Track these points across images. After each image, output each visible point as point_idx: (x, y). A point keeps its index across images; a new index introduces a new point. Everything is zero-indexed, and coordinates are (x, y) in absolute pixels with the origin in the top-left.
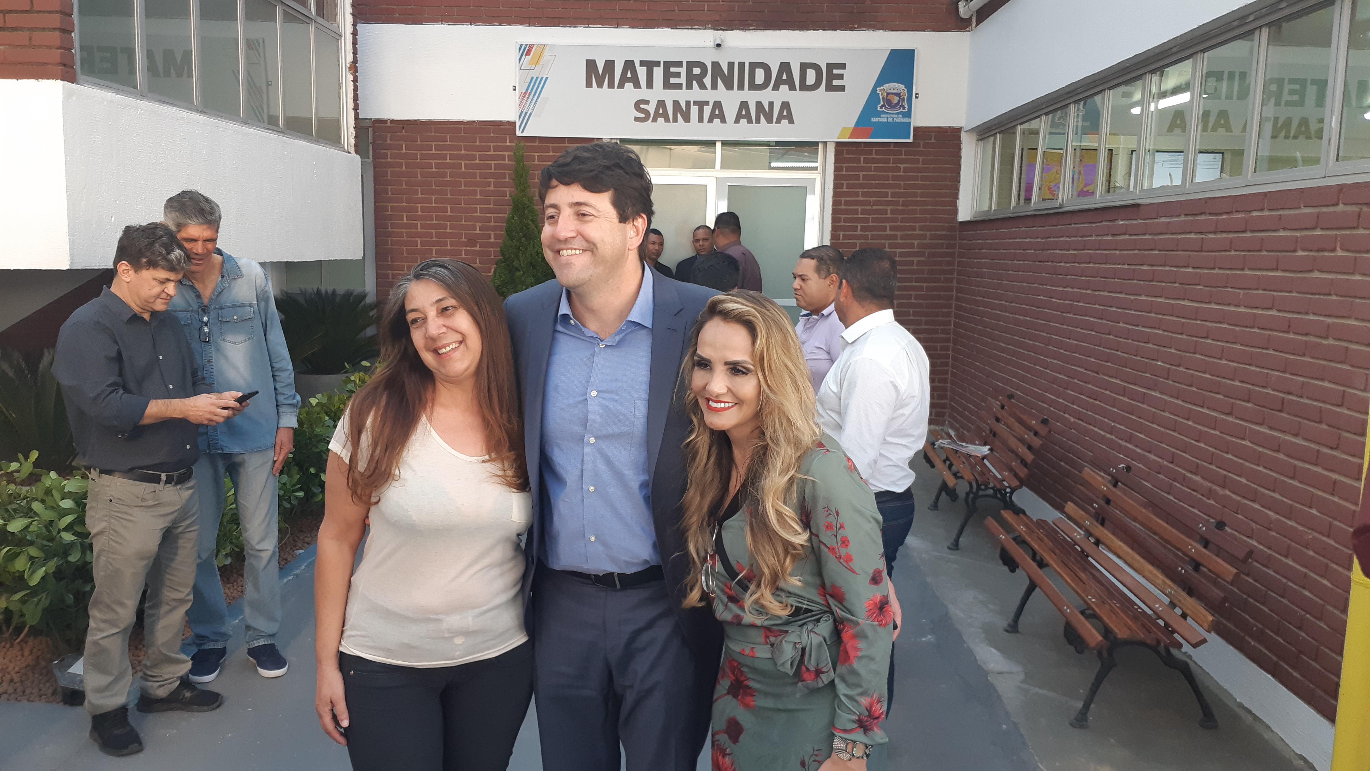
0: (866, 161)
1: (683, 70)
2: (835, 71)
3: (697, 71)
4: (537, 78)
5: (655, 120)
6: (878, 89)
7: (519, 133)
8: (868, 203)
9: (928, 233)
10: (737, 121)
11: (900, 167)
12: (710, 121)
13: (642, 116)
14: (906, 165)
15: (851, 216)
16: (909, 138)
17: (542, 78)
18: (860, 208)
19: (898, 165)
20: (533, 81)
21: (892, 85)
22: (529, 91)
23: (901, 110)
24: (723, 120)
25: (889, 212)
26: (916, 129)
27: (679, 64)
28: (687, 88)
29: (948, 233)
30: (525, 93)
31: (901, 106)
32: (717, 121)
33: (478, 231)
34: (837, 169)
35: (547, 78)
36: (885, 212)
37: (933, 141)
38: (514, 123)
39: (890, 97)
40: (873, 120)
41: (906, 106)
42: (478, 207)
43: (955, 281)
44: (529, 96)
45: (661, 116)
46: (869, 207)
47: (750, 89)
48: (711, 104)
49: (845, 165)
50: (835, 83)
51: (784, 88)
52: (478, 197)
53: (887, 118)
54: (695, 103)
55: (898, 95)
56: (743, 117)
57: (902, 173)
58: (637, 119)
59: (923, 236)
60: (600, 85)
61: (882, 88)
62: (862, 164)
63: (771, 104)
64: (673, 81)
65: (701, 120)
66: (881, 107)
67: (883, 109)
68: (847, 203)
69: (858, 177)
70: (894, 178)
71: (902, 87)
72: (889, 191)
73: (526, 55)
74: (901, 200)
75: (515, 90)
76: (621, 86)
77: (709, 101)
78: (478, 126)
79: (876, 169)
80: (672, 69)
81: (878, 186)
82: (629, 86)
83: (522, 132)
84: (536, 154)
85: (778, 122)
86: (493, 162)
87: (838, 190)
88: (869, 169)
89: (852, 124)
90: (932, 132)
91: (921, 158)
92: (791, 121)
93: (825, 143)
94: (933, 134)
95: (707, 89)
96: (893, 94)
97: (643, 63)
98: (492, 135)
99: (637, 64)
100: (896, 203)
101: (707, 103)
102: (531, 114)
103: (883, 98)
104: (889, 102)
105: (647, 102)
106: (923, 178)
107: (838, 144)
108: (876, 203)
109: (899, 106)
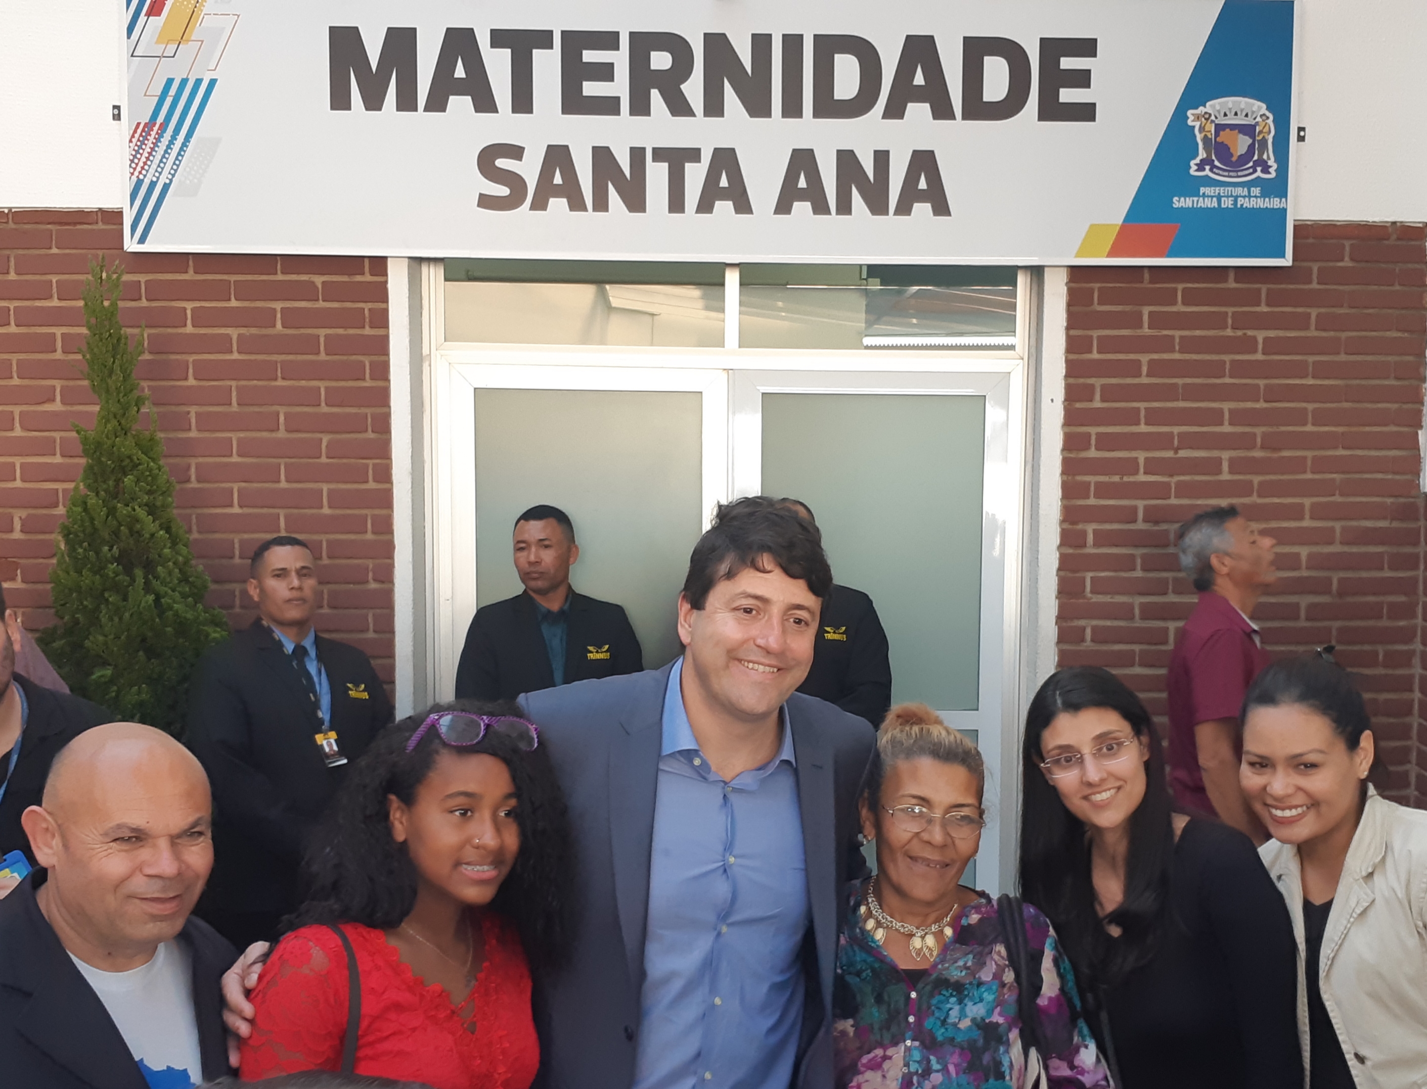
0: (1157, 321)
1: (620, 59)
2: (1067, 63)
3: (661, 60)
4: (184, 82)
5: (539, 204)
6: (1190, 113)
7: (131, 245)
8: (1164, 442)
9: (1338, 526)
10: (783, 207)
11: (1254, 339)
12: (705, 206)
13: (503, 191)
14: (1272, 334)
15: (1116, 479)
16: (1283, 255)
17: (198, 82)
18: (1141, 456)
19: (1250, 333)
20: (173, 91)
21: (1230, 102)
22: (160, 119)
23: (1259, 173)
24: (743, 206)
25: (1225, 466)
26: (1301, 229)
27: (609, 40)
28: (634, 111)
29: (1395, 524)
30: (150, 125)
31: (1257, 164)
32: (724, 207)
33: (17, 535)
34: (1073, 345)
35: (213, 82)
36: (1214, 466)
37: (1347, 263)
38: (115, 216)
39: (1224, 137)
40: (1180, 202)
41: (1271, 162)
42: (18, 461)
43: (1417, 661)
44: (160, 136)
45: (558, 192)
46: (1169, 454)
47: (818, 113)
48: (706, 157)
49: (1095, 334)
50: (1067, 95)
51: (918, 111)
52: (18, 432)
53: (1219, 198)
54: (660, 154)
55: (1248, 130)
56: (802, 195)
57: (1259, 356)
58: (486, 202)
59: (1327, 537)
60: (374, 102)
61: (1201, 110)
62: (1146, 331)
63: (882, 158)
64: (591, 88)
65: (676, 204)
66: (1200, 167)
67: (1207, 172)
68: (1105, 442)
69: (1134, 369)
70: (1239, 369)
71: (1259, 107)
72: (1226, 406)
73: (149, 14)
74: (1259, 431)
75: (117, 117)
76: (437, 103)
77: (699, 150)
78: (12, 225)
79: (1188, 345)
80: (589, 56)
81: (1190, 393)
82: (461, 104)
83: (142, 241)
84: (189, 306)
85: (904, 208)
86: (58, 331)
87: (1078, 405)
88: (1167, 345)
89: (1116, 214)
90: (1348, 238)
91: (1314, 312)
92: (941, 208)
93: (1037, 272)
94: (1347, 244)
95: (692, 114)
96: (1232, 127)
97: (499, 38)
98: (55, 251)
99: (483, 40)
100: (1247, 442)
101: (694, 155)
102: (166, 187)
103: (1206, 140)
104: (1222, 151)
105: (516, 152)
106: (1320, 371)
107: (1077, 273)
108: (1188, 441)
109: (1251, 164)
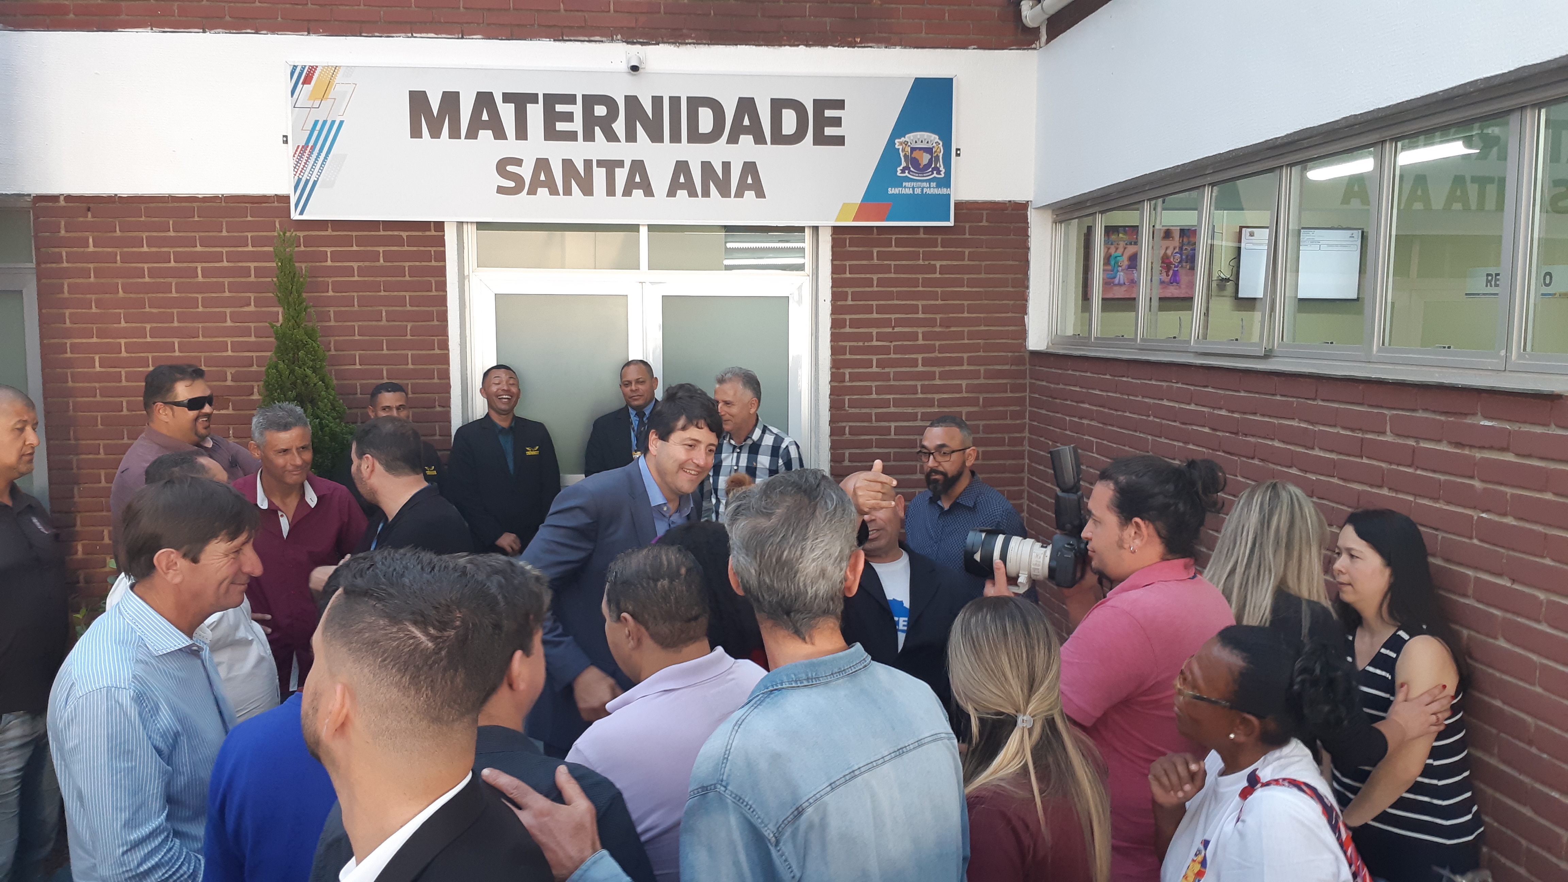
0: (881, 256)
1: (577, 110)
2: (828, 113)
3: (600, 111)
4: (325, 122)
5: (532, 191)
6: (897, 141)
7: (295, 216)
8: (887, 323)
9: (982, 369)
10: (671, 193)
11: (935, 265)
12: (627, 192)
13: (511, 184)
14: (944, 263)
15: (861, 344)
16: (948, 220)
17: (333, 122)
18: (874, 331)
19: (933, 262)
20: (318, 127)
21: (919, 135)
22: (311, 144)
23: (935, 175)
24: (649, 192)
25: (920, 336)
26: (958, 205)
27: (570, 99)
28: (586, 139)
29: (1013, 367)
30: (305, 147)
31: (933, 169)
32: (638, 193)
33: (229, 383)
34: (835, 270)
35: (342, 122)
36: (914, 336)
37: (984, 223)
38: (287, 198)
39: (916, 154)
40: (892, 191)
41: (942, 168)
42: (229, 340)
43: (1026, 443)
44: (311, 153)
45: (543, 185)
46: (890, 330)
47: (690, 140)
48: (627, 165)
49: (848, 263)
50: (829, 131)
51: (746, 140)
52: (229, 323)
53: (913, 188)
54: (600, 163)
55: (929, 150)
56: (682, 187)
57: (938, 275)
58: (501, 190)
59: (975, 375)
60: (435, 133)
61: (903, 139)
62: (875, 261)
63: (726, 166)
64: (560, 126)
65: (611, 191)
66: (903, 171)
67: (907, 174)
68: (854, 324)
69: (869, 283)
70: (927, 283)
71: (935, 138)
72: (920, 303)
73: (304, 83)
74: (938, 316)
75: (286, 142)
76: (472, 134)
77: (623, 161)
78: (223, 204)
79: (899, 269)
80: (559, 108)
81: (900, 296)
82: (485, 135)
83: (301, 213)
84: (329, 250)
85: (739, 194)
86: (252, 265)
87: (839, 303)
88: (887, 269)
89: (857, 196)
90: (983, 209)
91: (967, 251)
92: (760, 194)
93: (816, 229)
94: (985, 213)
95: (620, 141)
96: (920, 149)
97: (508, 98)
98: (249, 218)
99: (498, 99)
100: (931, 323)
101: (620, 164)
102: (315, 183)
103: (905, 156)
104: (915, 162)
105: (518, 162)
106: (971, 283)
107: (836, 230)
108: (900, 323)
109: (930, 169)
